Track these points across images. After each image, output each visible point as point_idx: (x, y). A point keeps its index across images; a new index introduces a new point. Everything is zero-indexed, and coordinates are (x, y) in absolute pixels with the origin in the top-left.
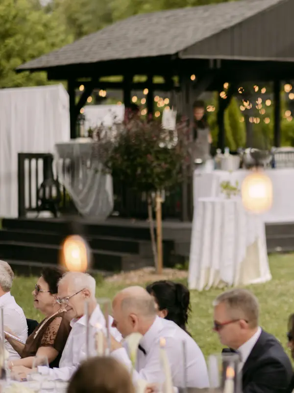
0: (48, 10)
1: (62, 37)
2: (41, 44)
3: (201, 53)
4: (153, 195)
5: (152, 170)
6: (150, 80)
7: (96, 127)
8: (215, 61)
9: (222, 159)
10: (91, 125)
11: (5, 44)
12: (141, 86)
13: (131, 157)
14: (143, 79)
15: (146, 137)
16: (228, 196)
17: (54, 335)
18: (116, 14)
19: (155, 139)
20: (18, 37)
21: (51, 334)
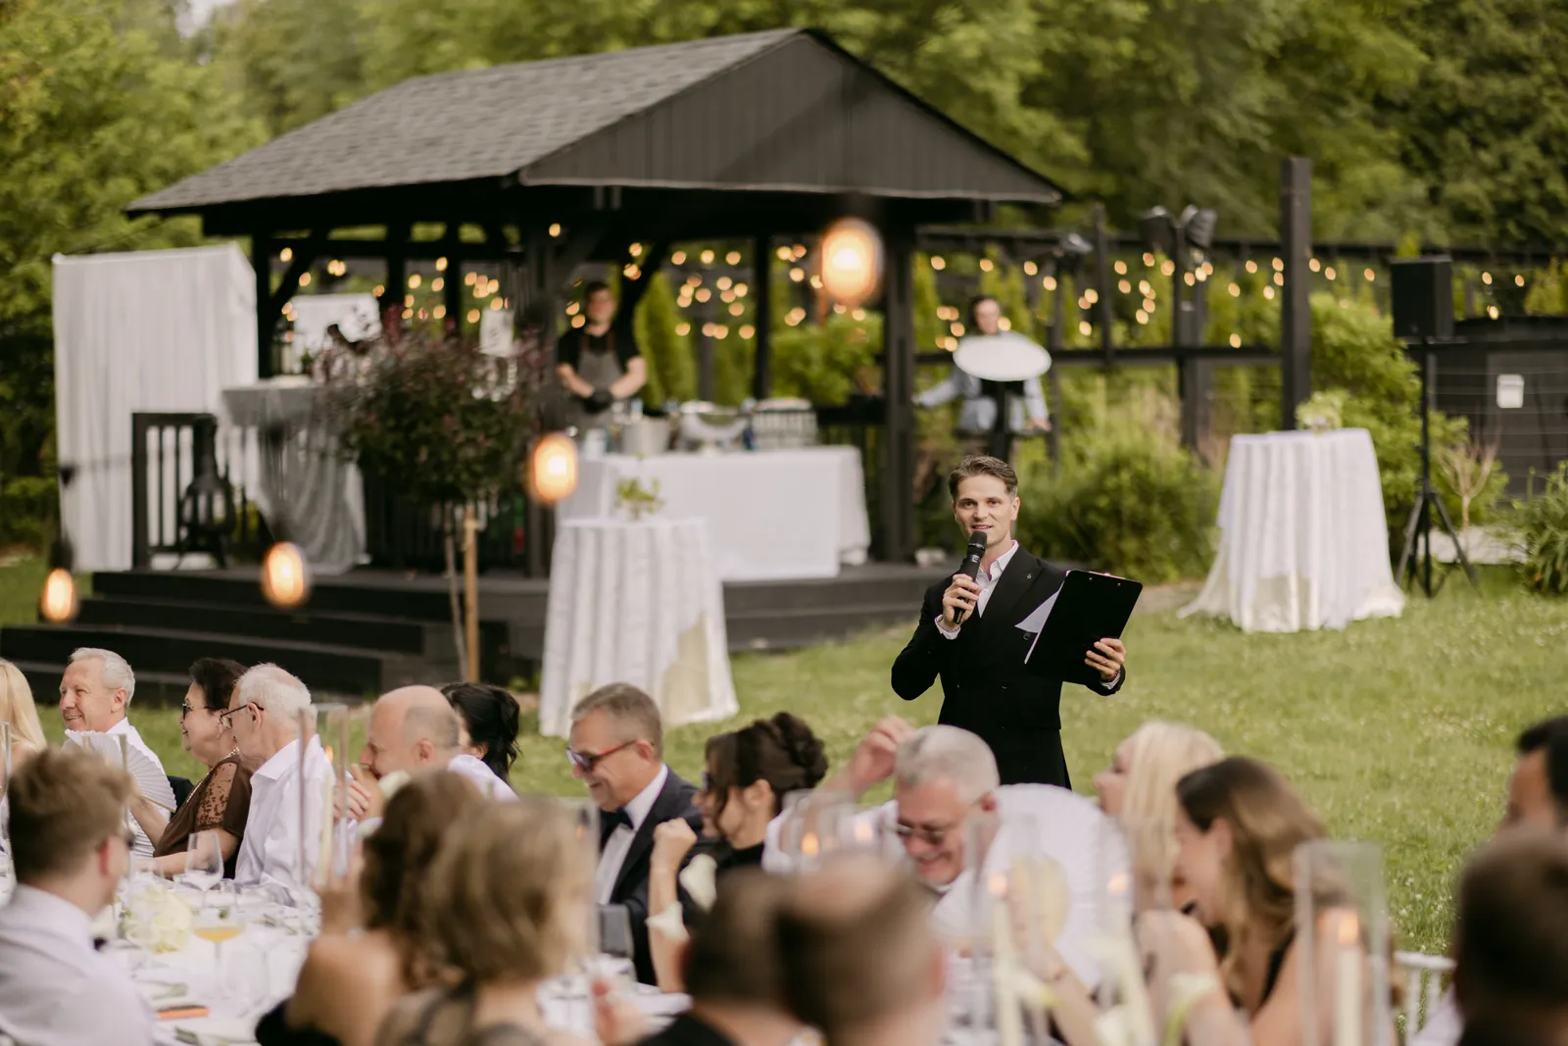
0: (199, 47)
1: (236, 122)
2: (184, 141)
3: (574, 174)
4: (459, 512)
5: (454, 454)
6: (452, 232)
7: (321, 352)
8: (608, 190)
9: (624, 427)
10: (309, 344)
11: (94, 141)
12: (428, 251)
13: (405, 422)
14: (437, 231)
15: (441, 374)
16: (636, 514)
17: (223, 802)
18: (370, 65)
19: (461, 378)
20: (126, 123)
21: (218, 801)
